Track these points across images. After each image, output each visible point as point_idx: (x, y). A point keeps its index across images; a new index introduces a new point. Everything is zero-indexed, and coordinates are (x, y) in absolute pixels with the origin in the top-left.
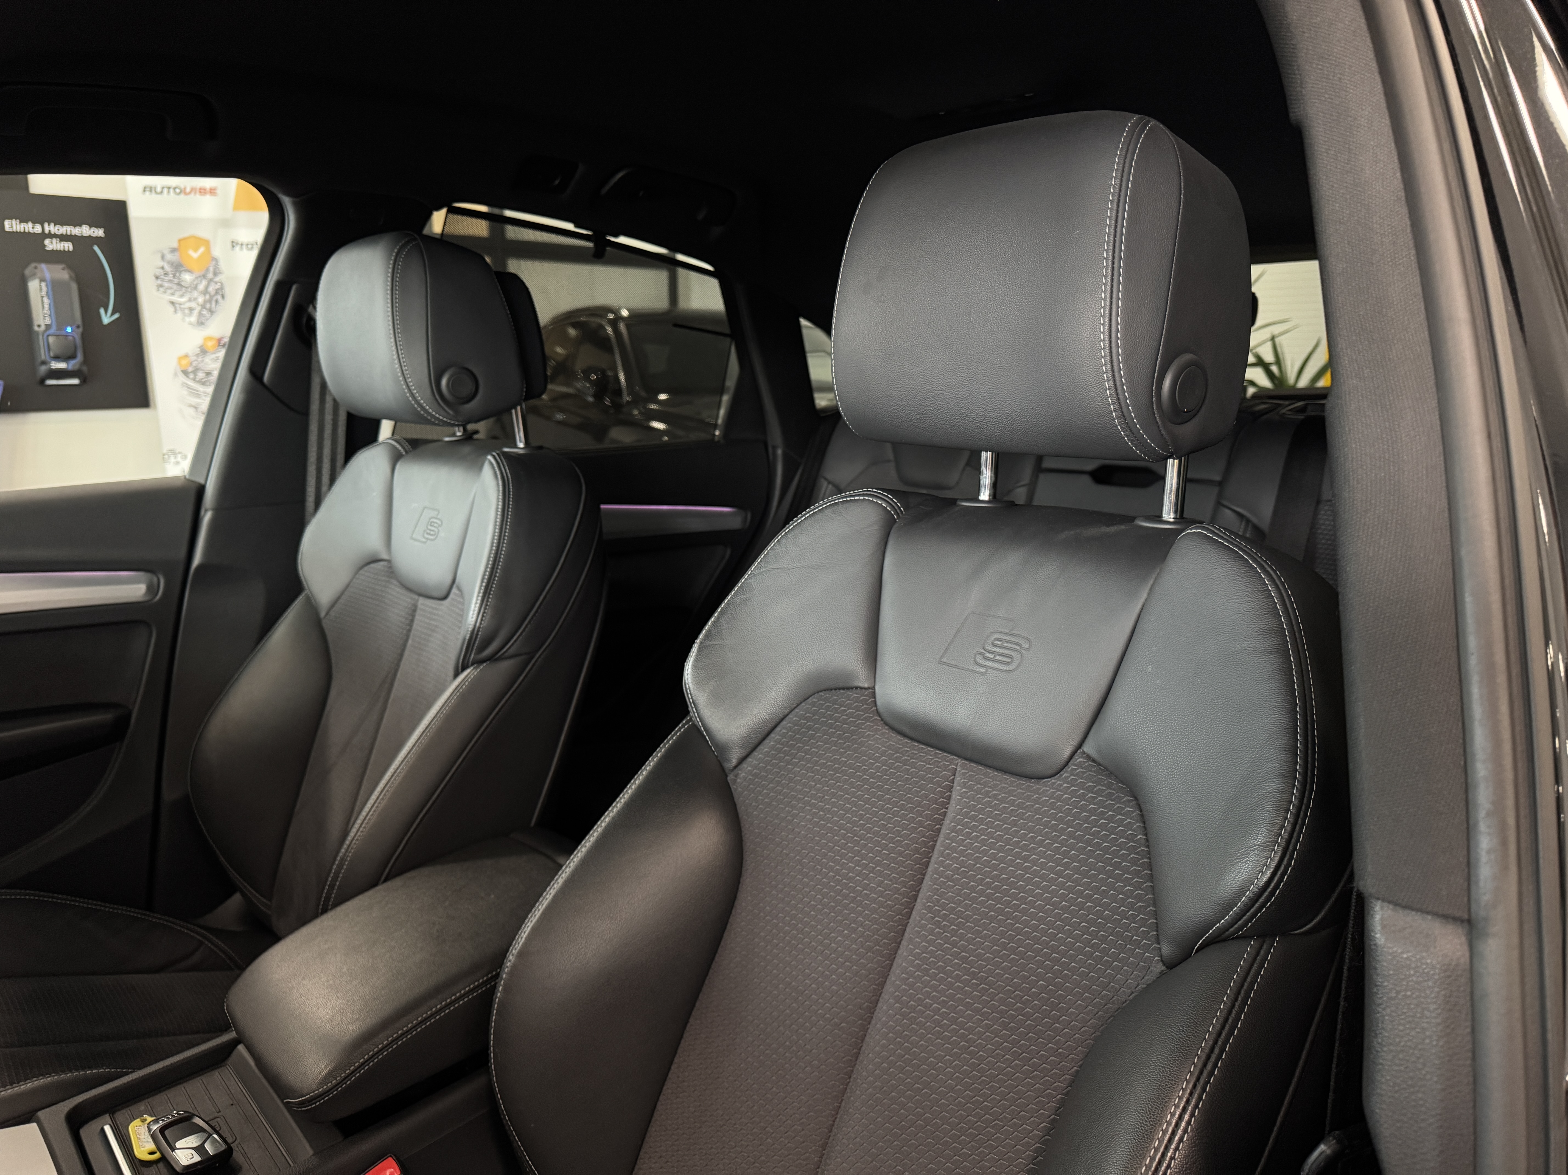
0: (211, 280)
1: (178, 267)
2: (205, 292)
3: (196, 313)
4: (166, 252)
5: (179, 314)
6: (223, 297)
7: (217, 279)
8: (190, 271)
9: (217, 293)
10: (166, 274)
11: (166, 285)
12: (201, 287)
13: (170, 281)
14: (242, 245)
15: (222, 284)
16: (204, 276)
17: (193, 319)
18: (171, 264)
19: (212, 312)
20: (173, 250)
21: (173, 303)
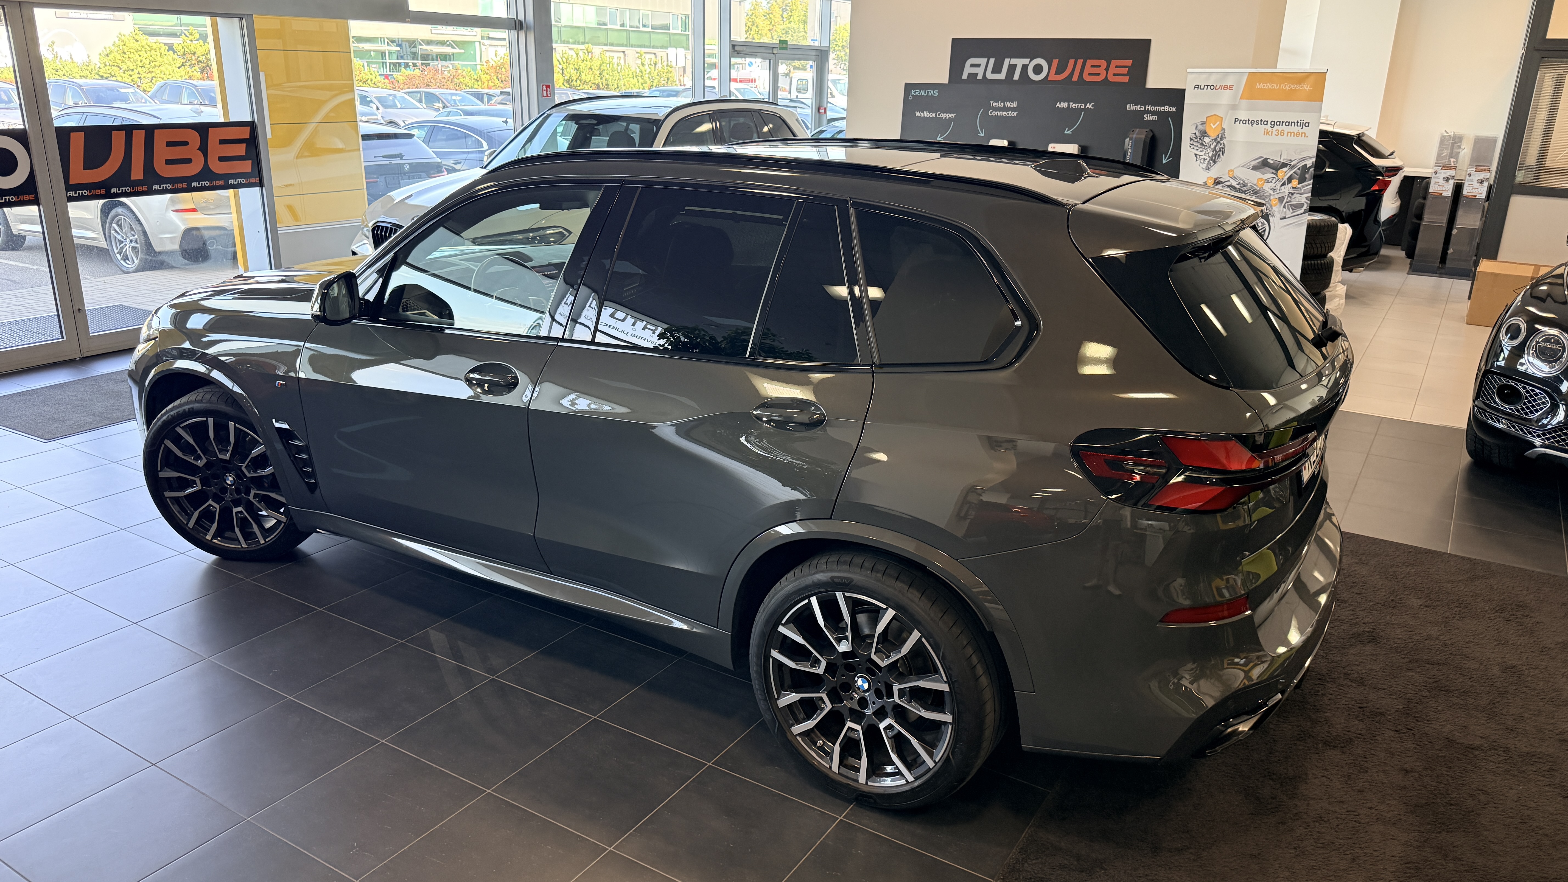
0: (1219, 142)
1: (1204, 134)
2: (1214, 149)
3: (1207, 161)
4: (1198, 124)
5: (1198, 162)
6: (1223, 154)
7: (1221, 142)
8: (1208, 136)
9: (1220, 151)
10: (1196, 138)
11: (1195, 144)
12: (1212, 147)
13: (1197, 142)
14: (1240, 120)
15: (1224, 145)
16: (1215, 140)
17: (1204, 166)
18: (1200, 131)
19: (1215, 162)
20: (1203, 123)
21: (1196, 155)
